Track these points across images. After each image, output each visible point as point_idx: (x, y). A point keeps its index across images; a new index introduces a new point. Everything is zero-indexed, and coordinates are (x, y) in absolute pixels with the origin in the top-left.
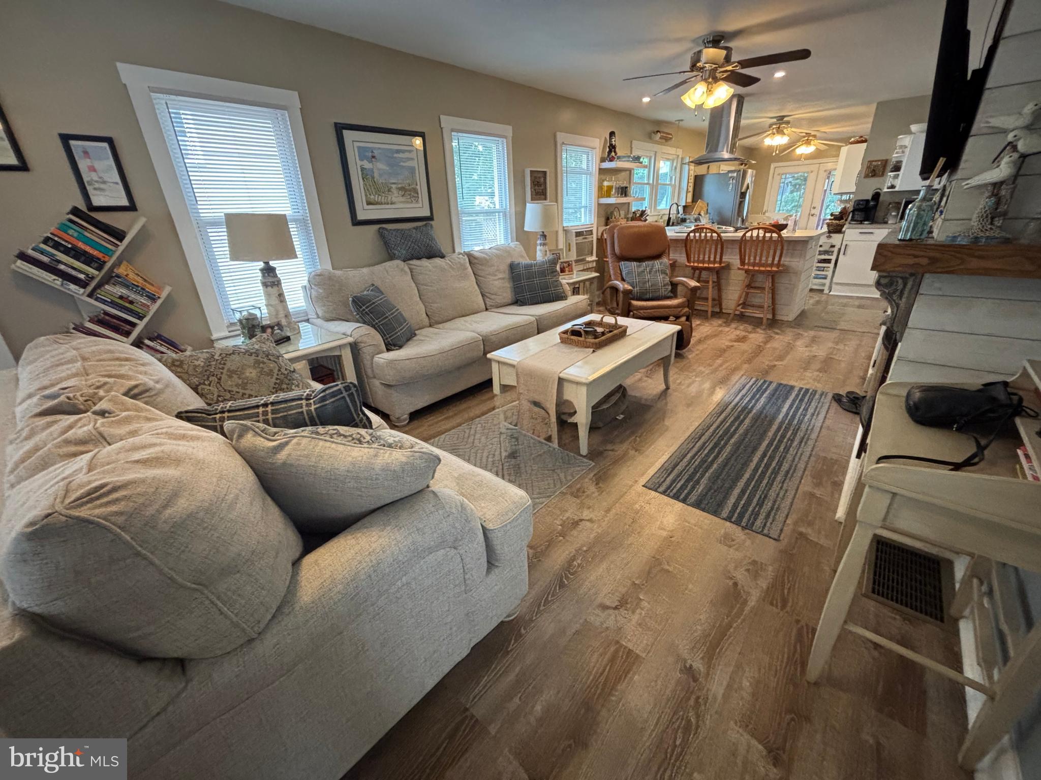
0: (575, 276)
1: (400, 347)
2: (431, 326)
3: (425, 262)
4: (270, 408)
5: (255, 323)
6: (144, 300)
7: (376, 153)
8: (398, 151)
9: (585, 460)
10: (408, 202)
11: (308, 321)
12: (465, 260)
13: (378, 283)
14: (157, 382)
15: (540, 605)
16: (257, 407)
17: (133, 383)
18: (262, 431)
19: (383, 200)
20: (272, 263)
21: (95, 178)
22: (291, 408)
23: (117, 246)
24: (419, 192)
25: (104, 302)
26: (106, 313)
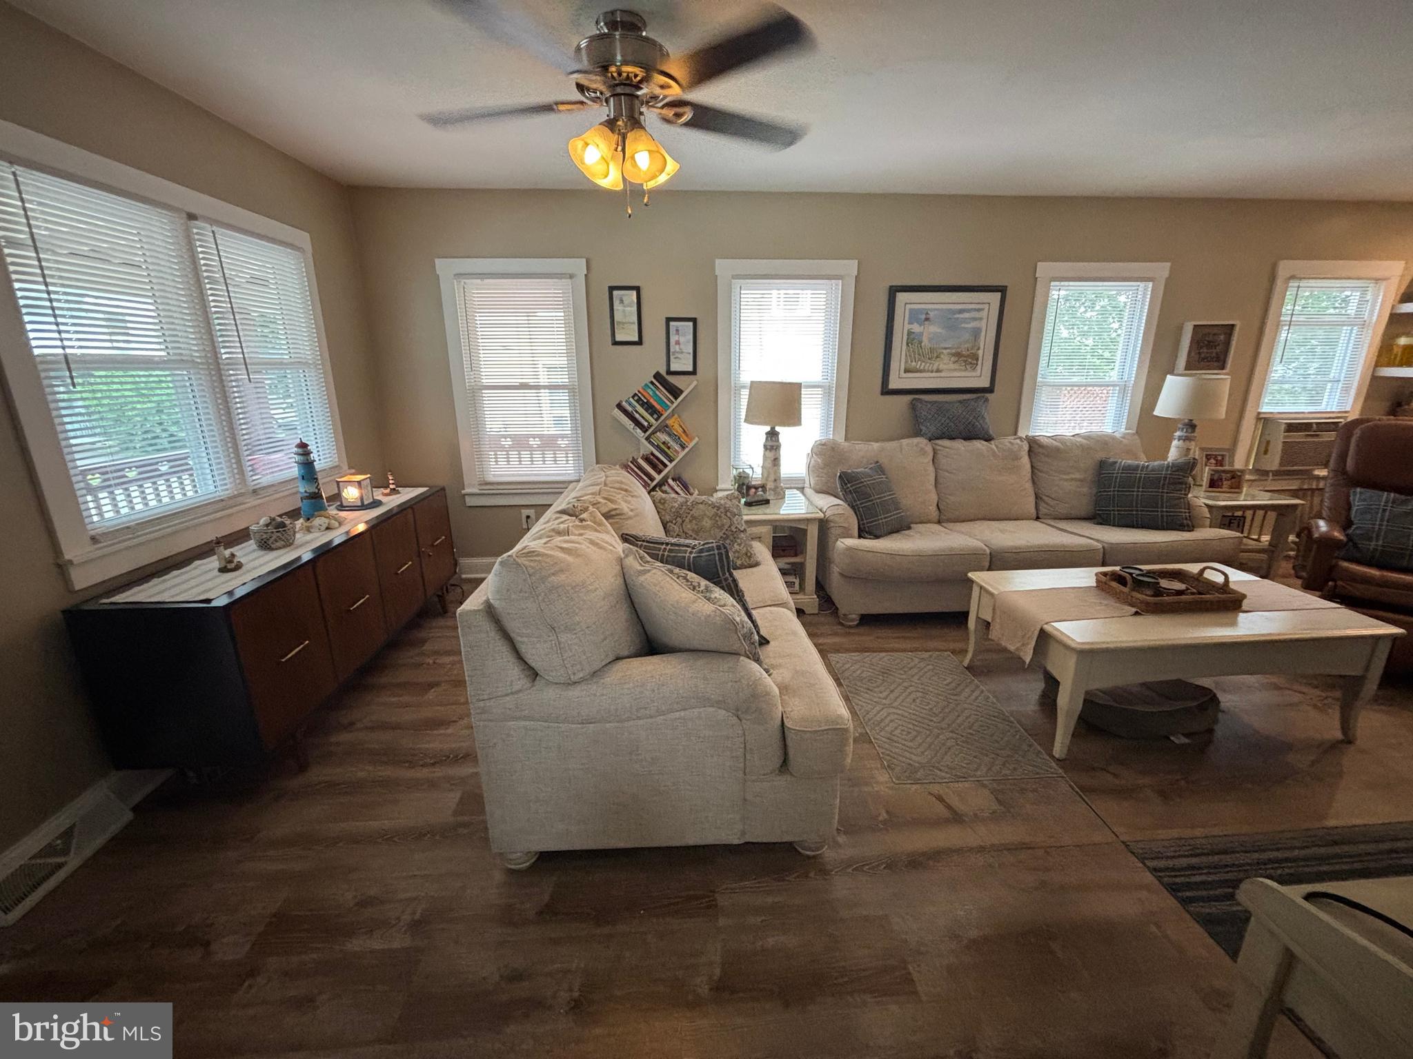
0: (1242, 497)
1: (877, 537)
2: (939, 522)
3: (959, 445)
4: (669, 547)
5: (746, 482)
6: (677, 448)
7: (932, 314)
8: (961, 311)
9: (1054, 764)
10: (960, 370)
11: (802, 490)
12: (1021, 447)
13: (884, 461)
14: (632, 510)
15: (850, 866)
16: (662, 544)
17: (614, 507)
18: (640, 558)
19: (926, 368)
20: (777, 429)
21: (678, 350)
22: (679, 551)
23: (672, 403)
24: (980, 359)
25: (653, 444)
26: (652, 454)
